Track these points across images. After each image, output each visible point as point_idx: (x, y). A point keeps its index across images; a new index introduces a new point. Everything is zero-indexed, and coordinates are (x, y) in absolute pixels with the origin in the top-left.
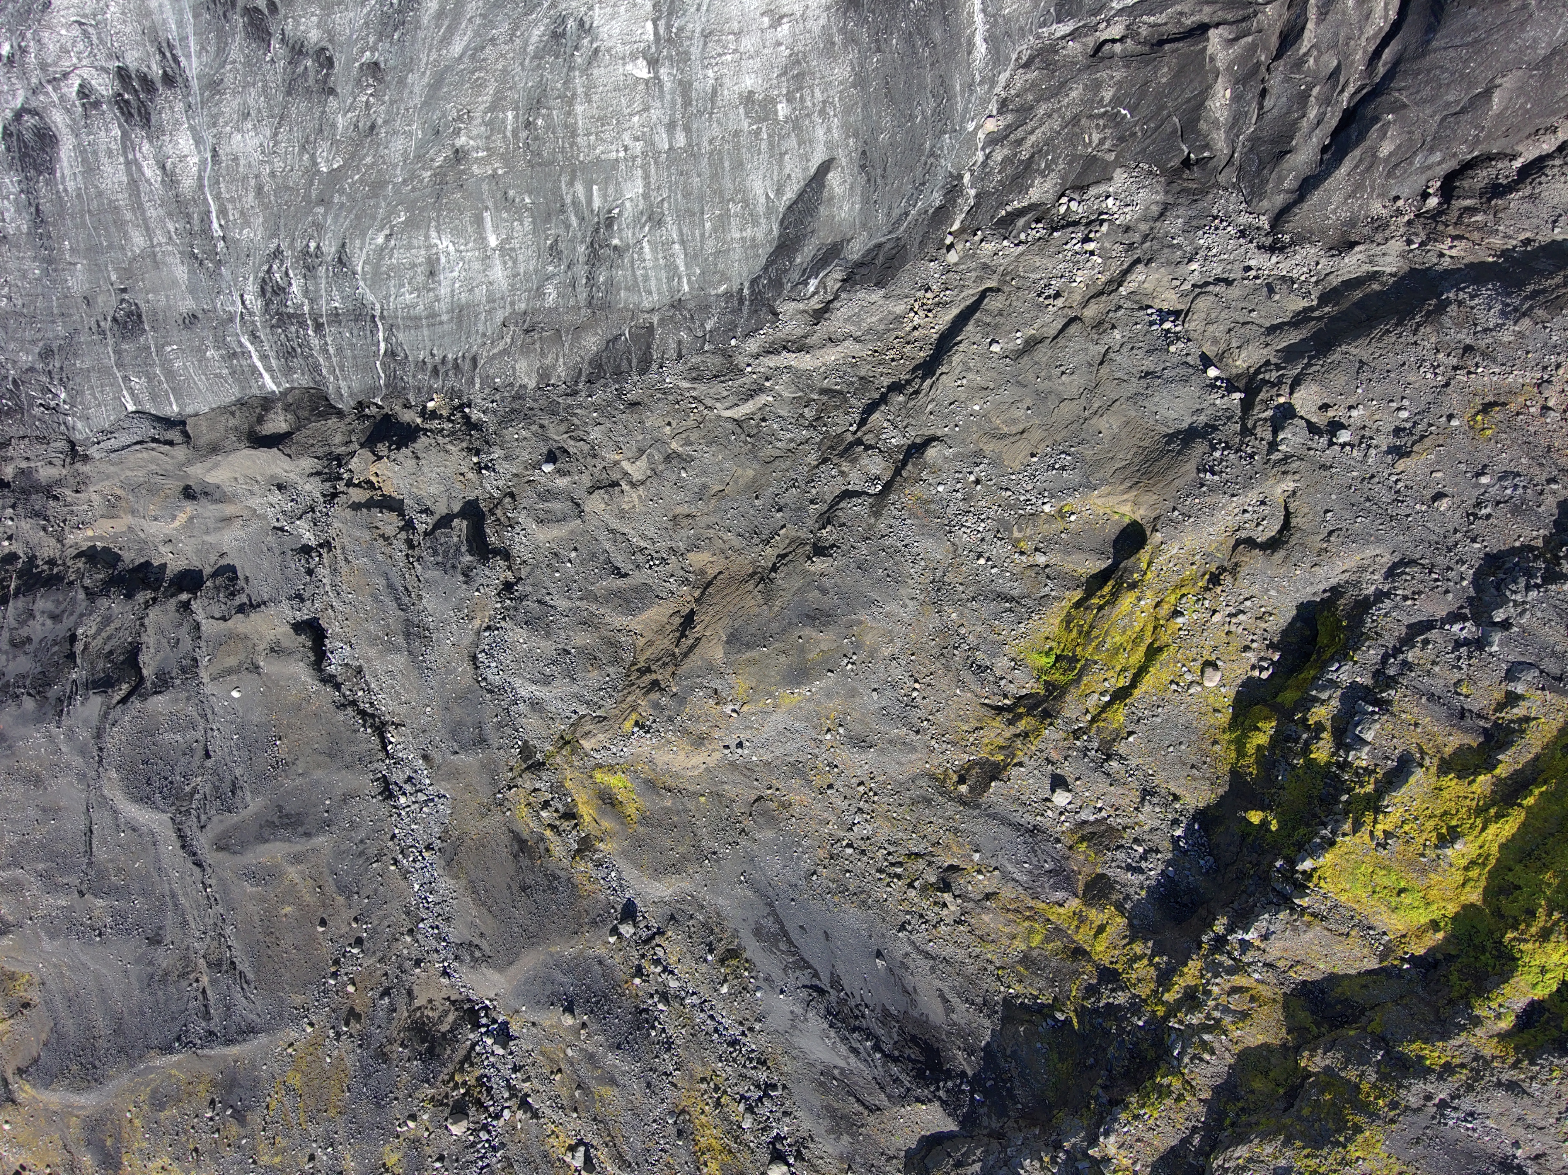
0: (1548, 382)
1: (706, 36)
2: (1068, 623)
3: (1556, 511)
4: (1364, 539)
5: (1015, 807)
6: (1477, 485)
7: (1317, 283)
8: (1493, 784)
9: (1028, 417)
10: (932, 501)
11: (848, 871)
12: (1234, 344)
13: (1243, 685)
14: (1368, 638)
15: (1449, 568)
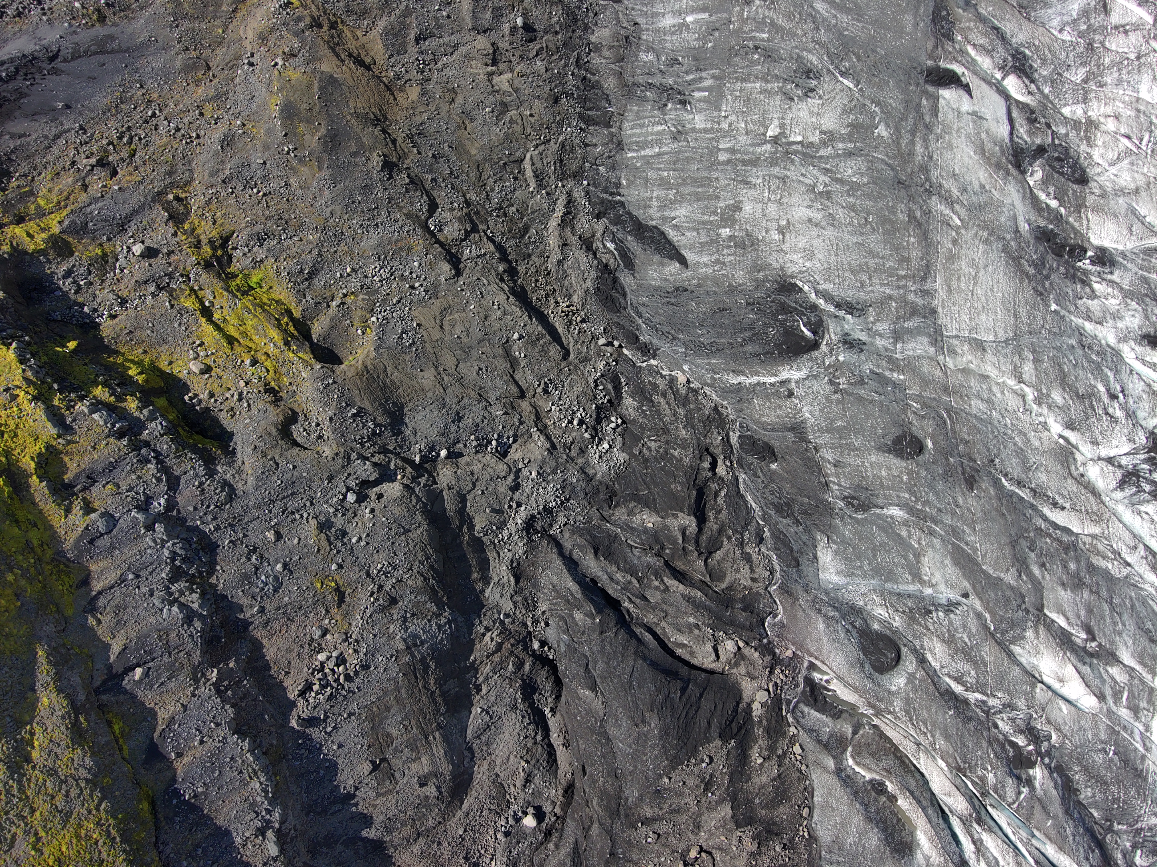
0: (346, 639)
1: (784, 179)
2: (277, 302)
3: (235, 600)
4: (262, 479)
5: (145, 222)
6: (277, 562)
7: (493, 543)
8: (26, 471)
9: (452, 335)
10: (407, 255)
11: (135, 108)
12: (459, 471)
13: (185, 384)
14: (177, 449)
15: (214, 518)
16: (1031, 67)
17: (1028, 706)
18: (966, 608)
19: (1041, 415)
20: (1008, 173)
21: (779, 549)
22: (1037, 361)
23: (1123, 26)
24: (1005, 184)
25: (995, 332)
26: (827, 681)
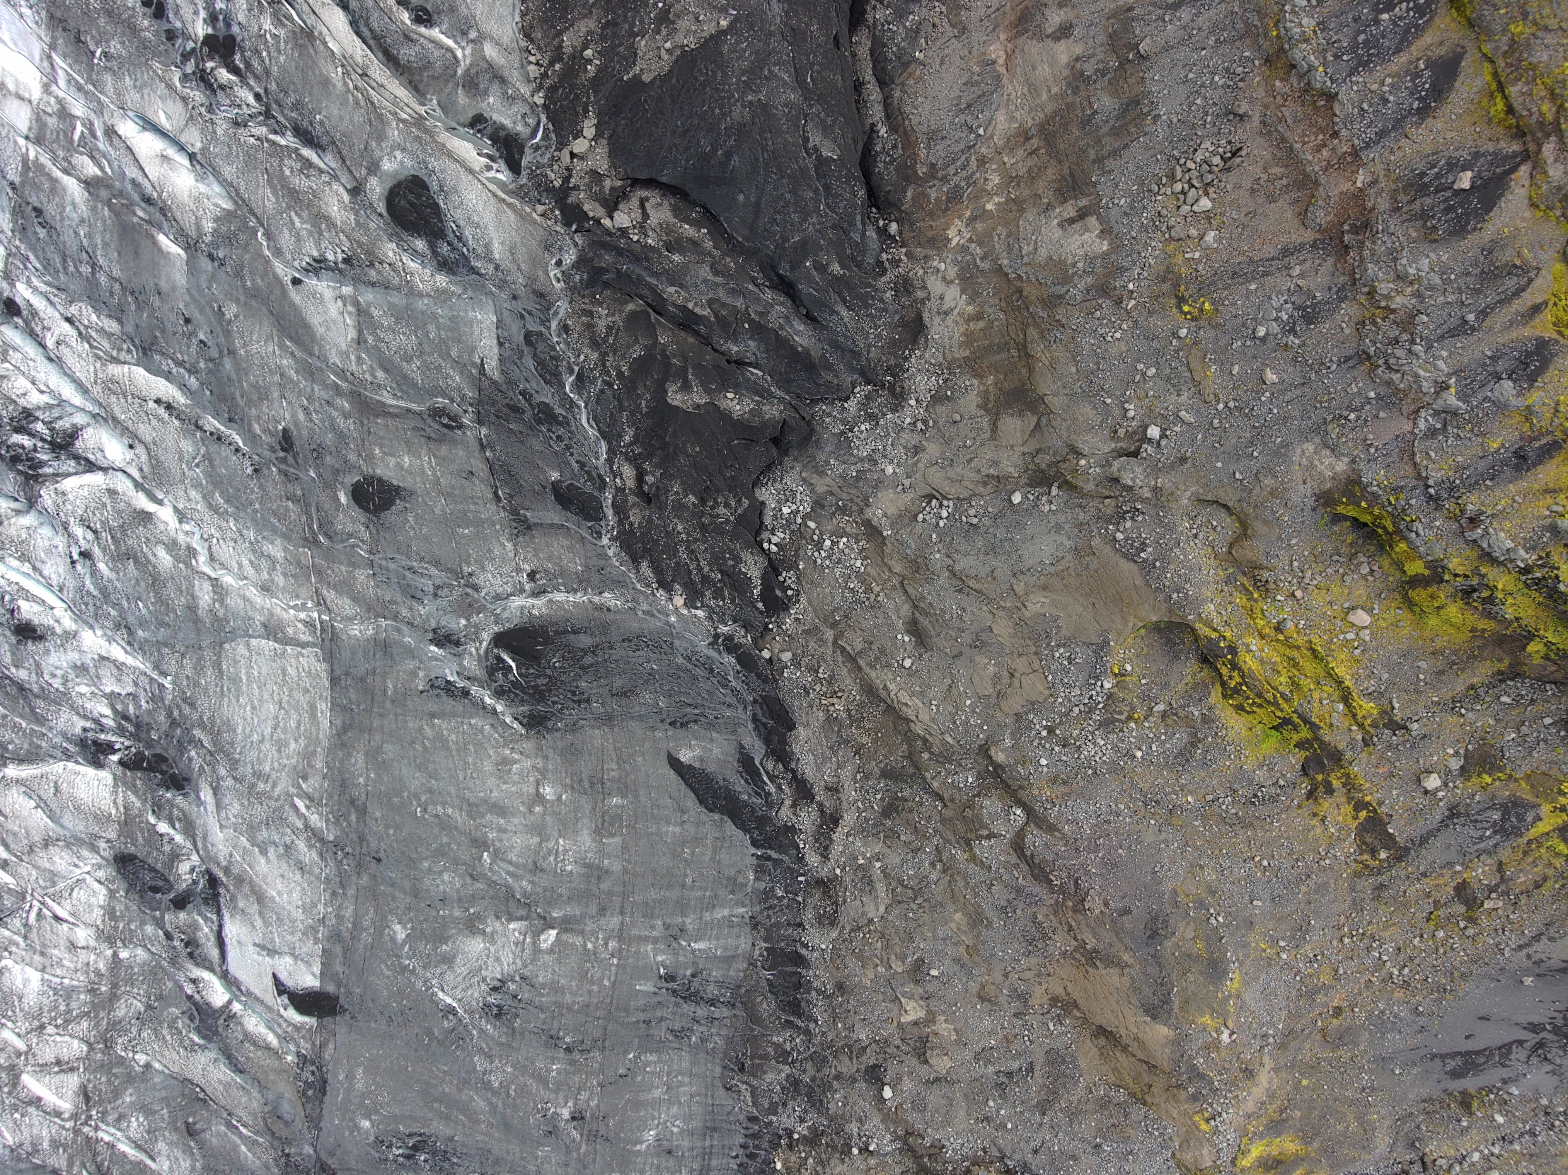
2: (1243, 708)
4: (1279, 457)
5: (1421, 819)
9: (997, 664)
10: (1056, 774)
16: (192, 1018)
17: (213, 123)
18: (296, 264)
19: (187, 533)
20: (227, 871)
21: (552, 358)
22: (192, 608)
23: (61, 1071)
24: (231, 855)
25: (250, 651)
26: (489, 168)
